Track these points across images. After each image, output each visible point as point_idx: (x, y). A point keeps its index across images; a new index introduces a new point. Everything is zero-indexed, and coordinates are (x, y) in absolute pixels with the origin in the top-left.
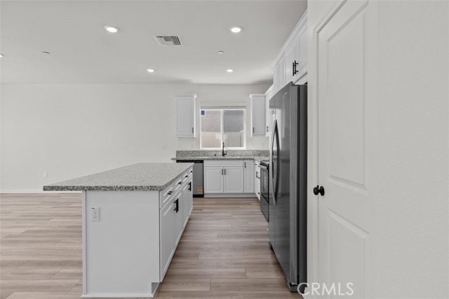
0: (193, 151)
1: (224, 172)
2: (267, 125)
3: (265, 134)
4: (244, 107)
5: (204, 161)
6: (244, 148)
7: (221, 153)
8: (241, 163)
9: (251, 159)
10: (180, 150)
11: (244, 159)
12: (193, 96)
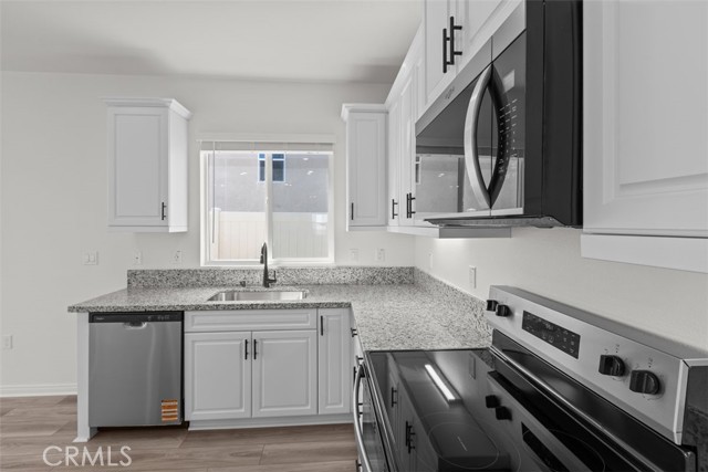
0: (180, 272)
1: (251, 349)
2: (393, 196)
3: (387, 224)
4: (329, 145)
5: (188, 315)
6: (329, 261)
7: (259, 278)
8: (310, 317)
9: (339, 305)
10: (140, 267)
11: (317, 306)
12: (165, 106)
